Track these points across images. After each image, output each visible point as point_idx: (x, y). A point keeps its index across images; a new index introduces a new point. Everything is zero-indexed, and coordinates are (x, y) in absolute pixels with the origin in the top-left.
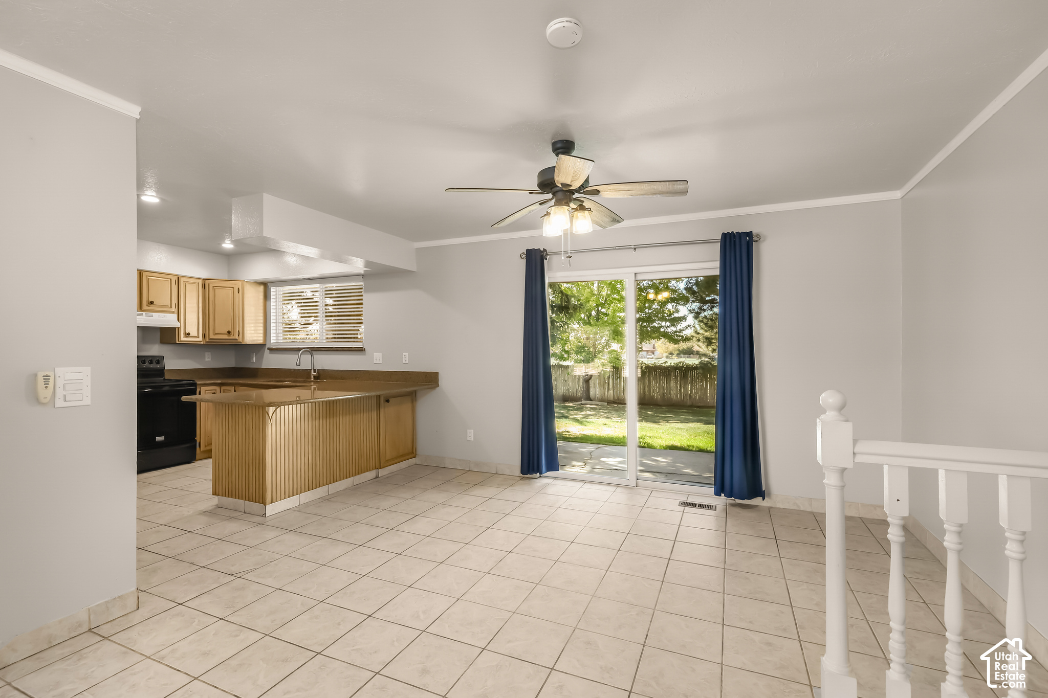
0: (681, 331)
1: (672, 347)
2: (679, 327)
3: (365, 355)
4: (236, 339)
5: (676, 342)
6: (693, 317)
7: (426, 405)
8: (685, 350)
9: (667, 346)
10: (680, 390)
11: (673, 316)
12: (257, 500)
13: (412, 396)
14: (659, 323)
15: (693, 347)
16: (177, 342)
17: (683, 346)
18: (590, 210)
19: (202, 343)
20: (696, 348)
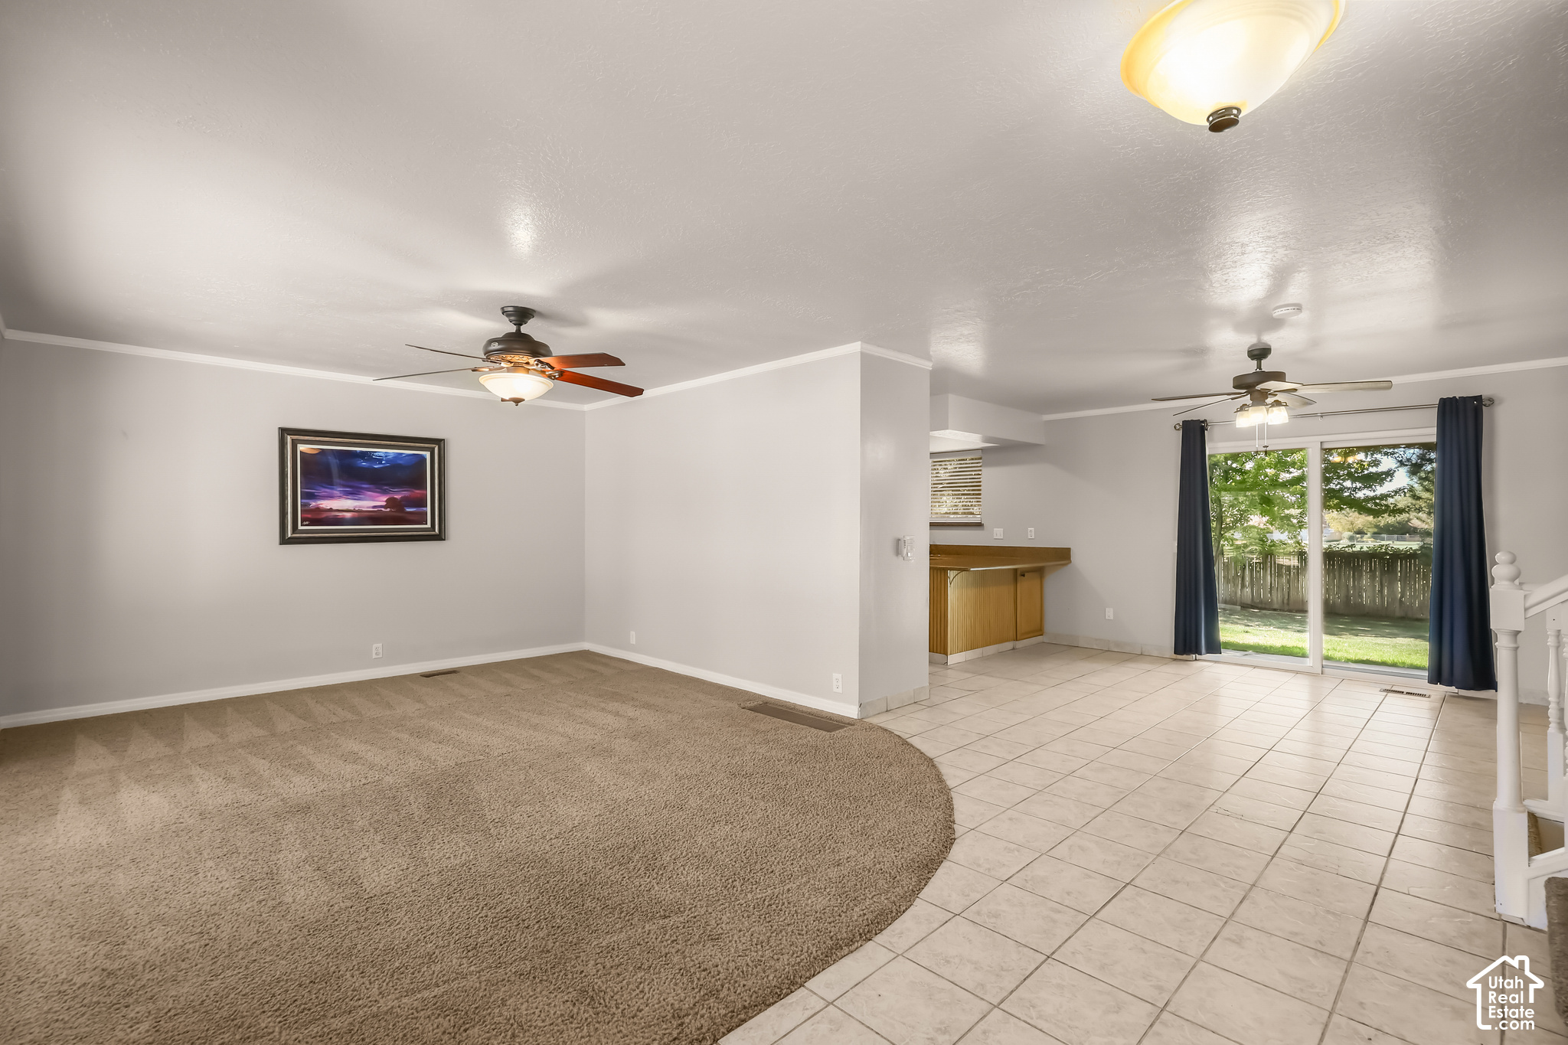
0: (1384, 497)
1: (1362, 520)
2: (1380, 490)
3: (983, 529)
5: (1376, 513)
6: (1408, 472)
7: (1054, 583)
8: (1392, 526)
9: (1350, 519)
10: (1381, 591)
11: (1366, 472)
12: (939, 651)
13: (1040, 572)
14: (1339, 483)
15: (1409, 520)
17: (1387, 519)
18: (1286, 405)
20: (1415, 523)
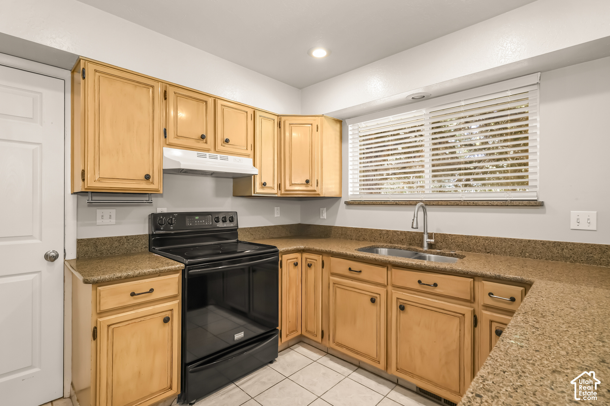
4: (315, 191)
16: (253, 195)
19: (277, 196)
